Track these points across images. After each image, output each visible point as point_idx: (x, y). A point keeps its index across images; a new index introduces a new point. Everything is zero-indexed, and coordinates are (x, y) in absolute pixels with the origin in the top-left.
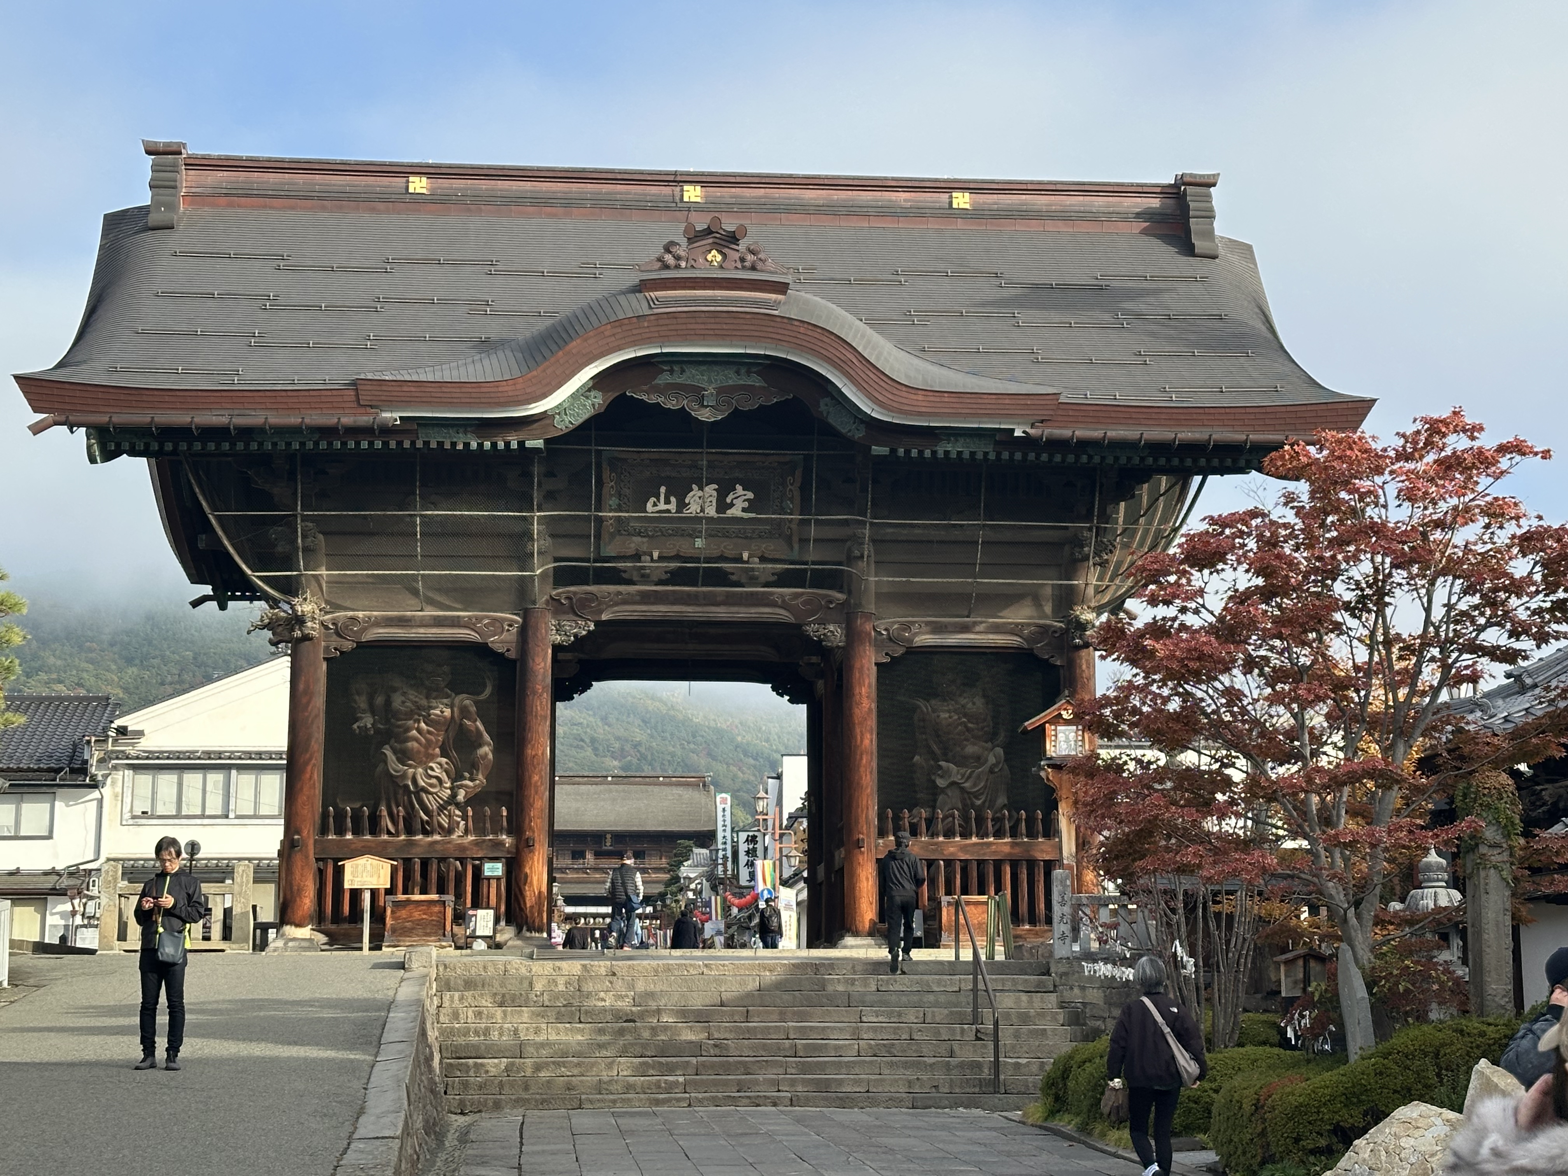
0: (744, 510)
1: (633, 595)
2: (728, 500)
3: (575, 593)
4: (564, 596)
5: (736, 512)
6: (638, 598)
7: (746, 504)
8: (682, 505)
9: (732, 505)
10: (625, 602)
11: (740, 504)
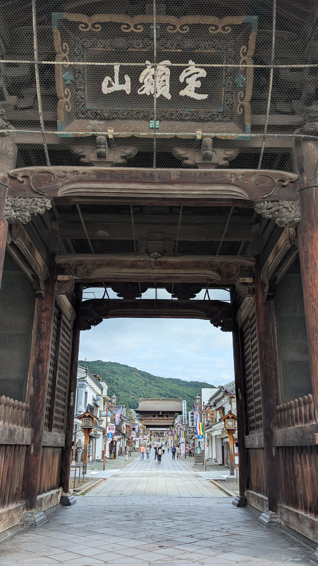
0: (197, 91)
1: (89, 174)
2: (182, 80)
3: (32, 172)
4: (21, 175)
5: (188, 92)
6: (94, 177)
7: (199, 84)
8: (136, 84)
9: (185, 85)
10: (81, 181)
11: (193, 84)
